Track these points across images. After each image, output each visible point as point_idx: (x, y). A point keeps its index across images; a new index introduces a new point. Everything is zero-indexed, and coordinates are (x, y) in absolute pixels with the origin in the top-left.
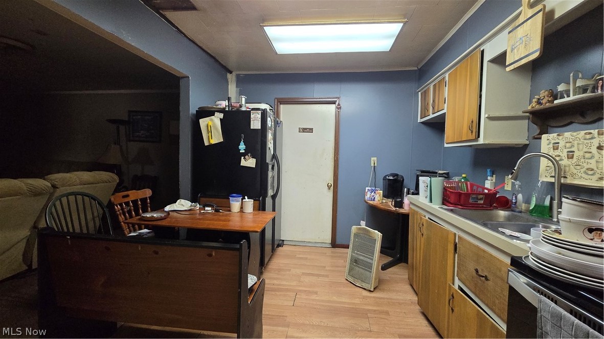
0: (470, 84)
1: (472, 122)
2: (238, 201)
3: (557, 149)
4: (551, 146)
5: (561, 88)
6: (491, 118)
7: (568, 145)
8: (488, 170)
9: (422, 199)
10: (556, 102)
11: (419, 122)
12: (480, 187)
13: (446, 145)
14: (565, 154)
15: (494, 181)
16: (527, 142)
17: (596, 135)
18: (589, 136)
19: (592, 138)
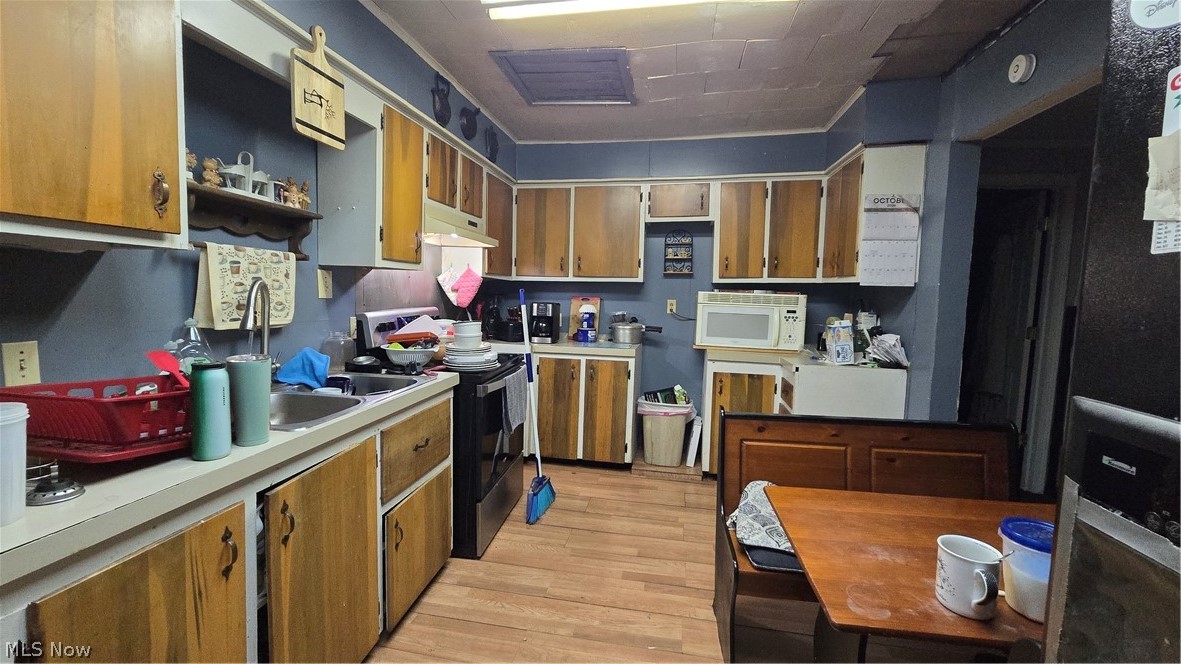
3: (238, 272)
4: (227, 266)
7: (253, 268)
14: (250, 282)
17: (282, 259)
18: (275, 259)
19: (279, 262)
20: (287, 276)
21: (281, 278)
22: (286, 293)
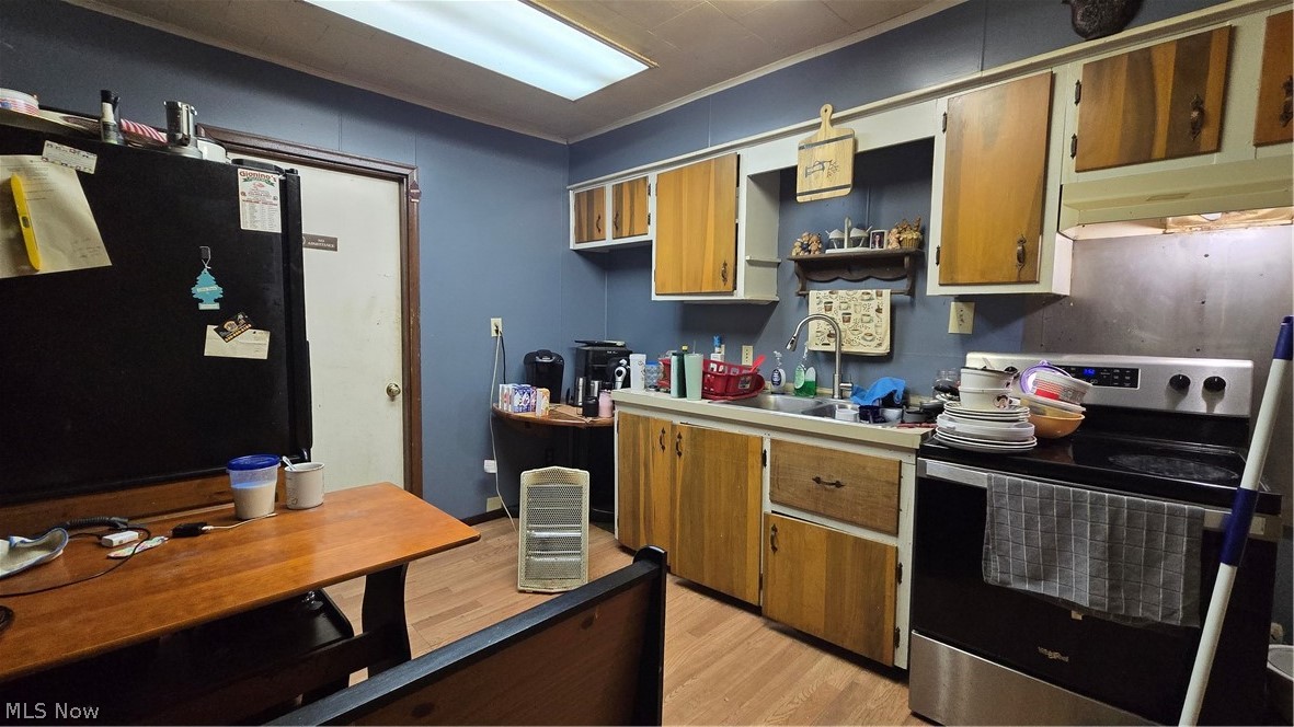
0: (716, 205)
1: (725, 265)
2: (270, 479)
3: (830, 310)
4: (822, 305)
5: (833, 235)
6: (751, 263)
7: (843, 306)
8: (716, 339)
9: (637, 391)
10: (828, 251)
11: (571, 247)
12: (736, 367)
13: (654, 298)
14: (840, 317)
15: (723, 353)
16: (777, 299)
17: (875, 296)
18: (866, 297)
19: (870, 300)
20: (879, 310)
21: (873, 313)
22: (876, 326)
